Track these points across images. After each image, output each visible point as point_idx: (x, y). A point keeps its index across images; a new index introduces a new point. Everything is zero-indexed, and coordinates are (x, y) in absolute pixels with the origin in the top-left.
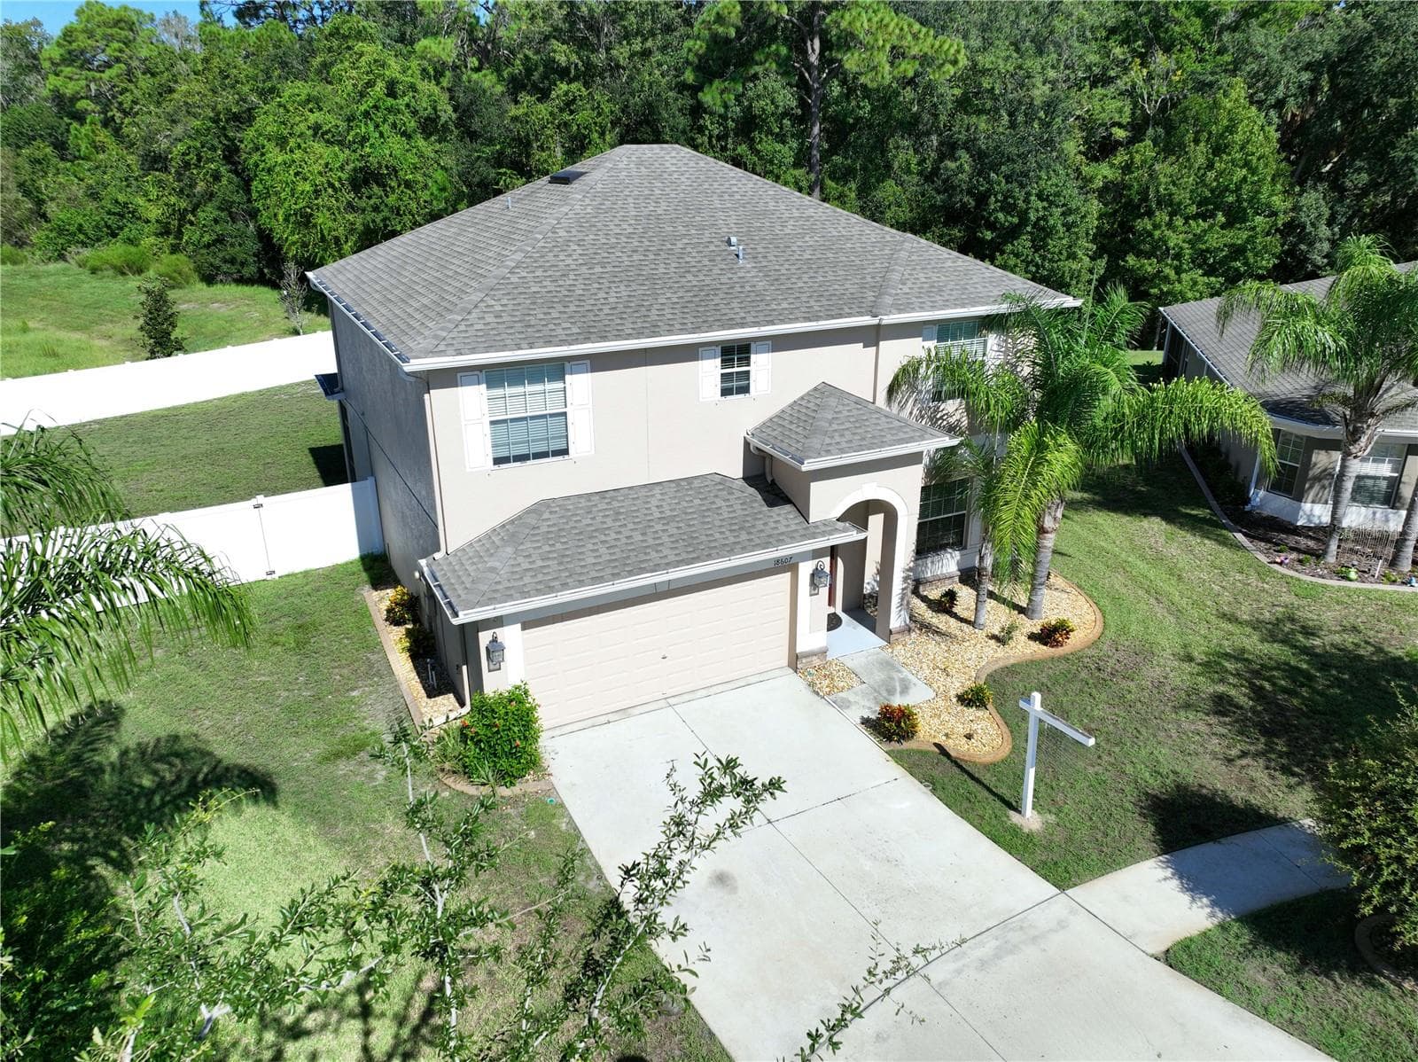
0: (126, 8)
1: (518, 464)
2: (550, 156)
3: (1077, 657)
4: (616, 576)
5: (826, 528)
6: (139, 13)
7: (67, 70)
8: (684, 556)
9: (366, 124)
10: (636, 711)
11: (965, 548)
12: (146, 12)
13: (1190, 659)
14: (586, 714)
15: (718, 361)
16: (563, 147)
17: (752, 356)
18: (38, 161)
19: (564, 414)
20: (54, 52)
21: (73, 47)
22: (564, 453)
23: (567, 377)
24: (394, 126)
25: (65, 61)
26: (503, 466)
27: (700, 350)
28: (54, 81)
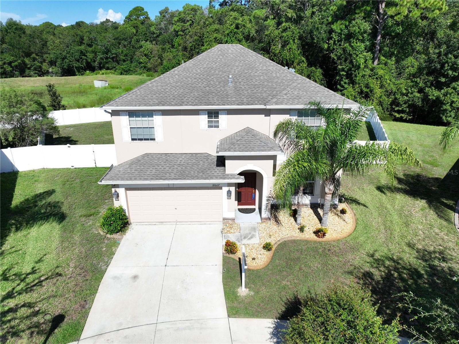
0: (195, 5)
1: (139, 141)
2: (276, 47)
3: (328, 243)
4: (152, 179)
5: (232, 176)
6: (198, 6)
7: (178, 23)
8: (177, 177)
9: (228, 37)
10: (164, 223)
11: (314, 195)
12: (200, 6)
13: (372, 256)
14: (149, 221)
15: (207, 116)
16: (282, 44)
17: (219, 115)
18: (163, 49)
19: (153, 128)
20: (176, 19)
21: (180, 17)
22: (154, 139)
23: (154, 116)
24: (236, 38)
25: (178, 21)
26: (134, 141)
27: (200, 112)
28: (174, 26)
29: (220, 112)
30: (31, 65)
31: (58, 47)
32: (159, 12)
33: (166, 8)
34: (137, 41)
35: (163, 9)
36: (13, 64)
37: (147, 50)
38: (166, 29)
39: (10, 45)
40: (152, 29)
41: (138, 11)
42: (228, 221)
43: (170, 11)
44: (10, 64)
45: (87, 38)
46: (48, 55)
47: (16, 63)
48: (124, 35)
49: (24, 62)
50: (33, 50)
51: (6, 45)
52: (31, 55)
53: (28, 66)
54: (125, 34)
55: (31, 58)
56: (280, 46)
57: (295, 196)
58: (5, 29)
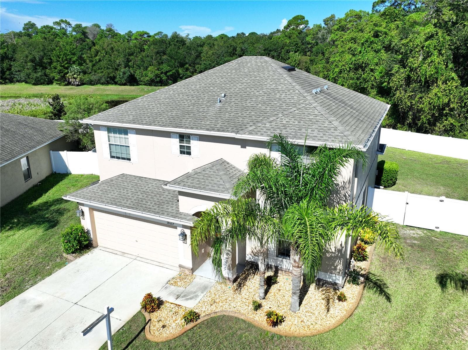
1: (117, 159)
2: (415, 60)
10: (126, 255)
15: (178, 140)
16: (423, 56)
17: (191, 141)
18: (311, 61)
19: (129, 147)
20: (336, 27)
21: (340, 25)
22: (129, 159)
23: (129, 134)
24: (372, 48)
25: (338, 29)
26: (113, 159)
27: (171, 134)
28: (333, 35)
29: (191, 137)
30: (183, 75)
31: (209, 58)
32: (324, 20)
33: (332, 15)
34: (287, 52)
35: (329, 17)
36: (168, 74)
37: (295, 62)
38: (324, 39)
39: (169, 56)
40: (308, 39)
41: (299, 20)
42: (184, 269)
43: (336, 18)
44: (166, 73)
45: (240, 49)
46: (199, 65)
47: (171, 73)
48: (275, 46)
49: (177, 71)
50: (187, 61)
51: (166, 56)
52: (185, 65)
53: (181, 76)
54: (276, 44)
55: (184, 68)
56: (421, 58)
57: (283, 258)
58: (169, 41)
